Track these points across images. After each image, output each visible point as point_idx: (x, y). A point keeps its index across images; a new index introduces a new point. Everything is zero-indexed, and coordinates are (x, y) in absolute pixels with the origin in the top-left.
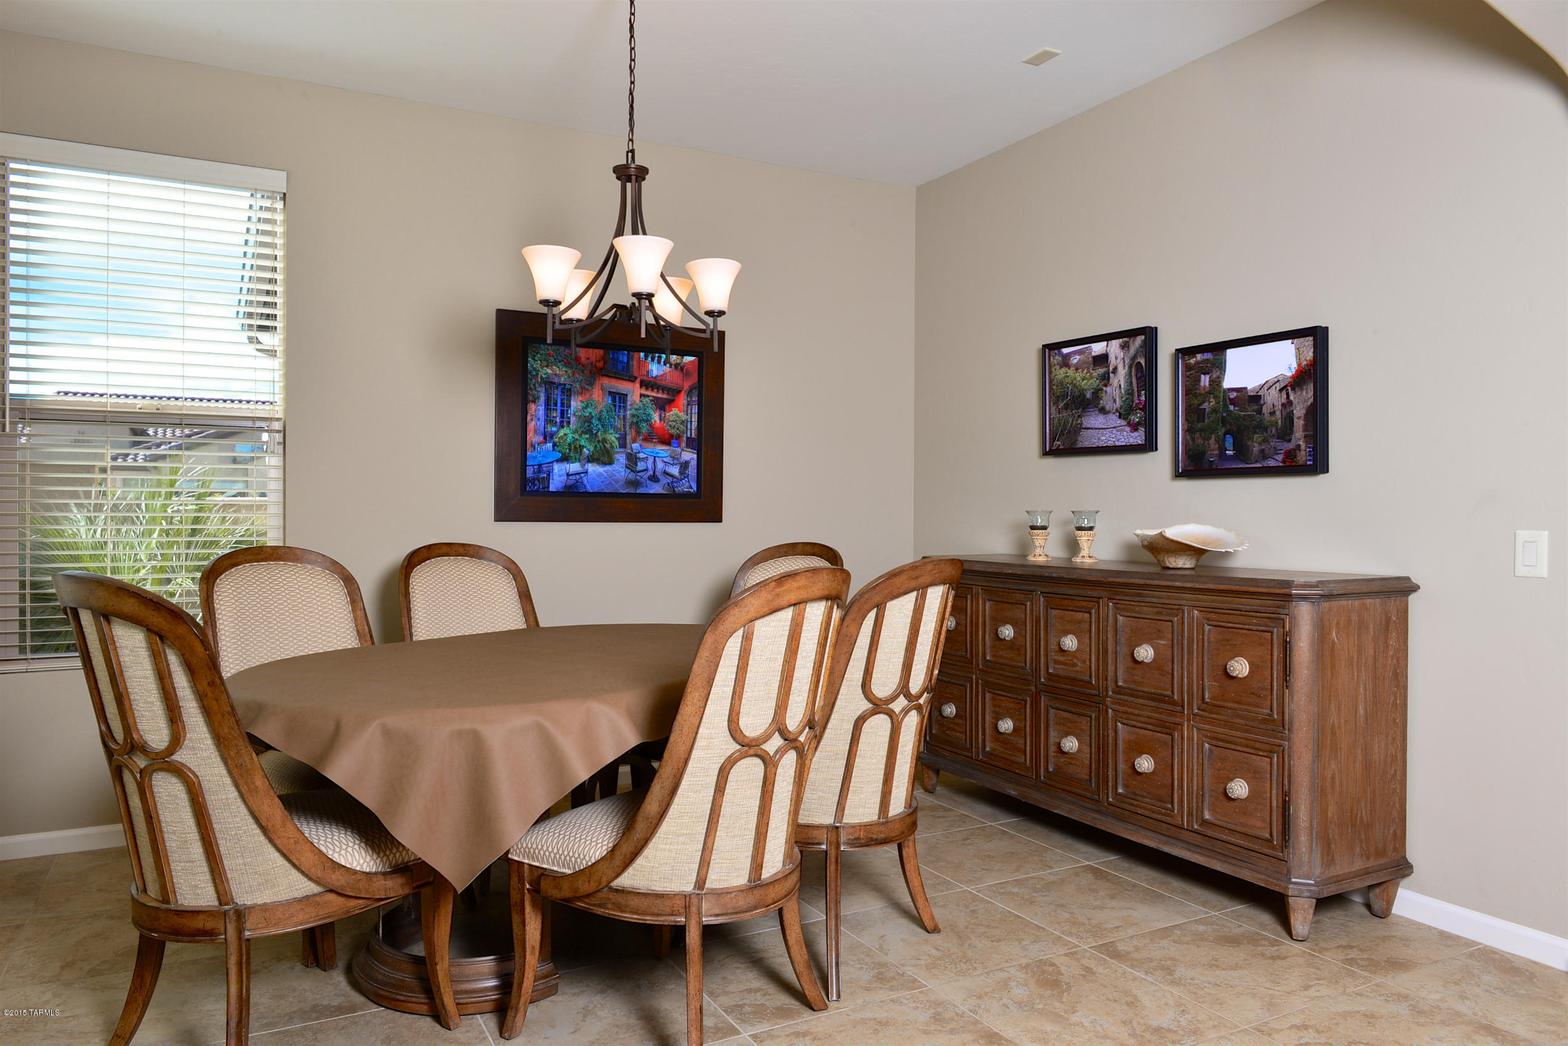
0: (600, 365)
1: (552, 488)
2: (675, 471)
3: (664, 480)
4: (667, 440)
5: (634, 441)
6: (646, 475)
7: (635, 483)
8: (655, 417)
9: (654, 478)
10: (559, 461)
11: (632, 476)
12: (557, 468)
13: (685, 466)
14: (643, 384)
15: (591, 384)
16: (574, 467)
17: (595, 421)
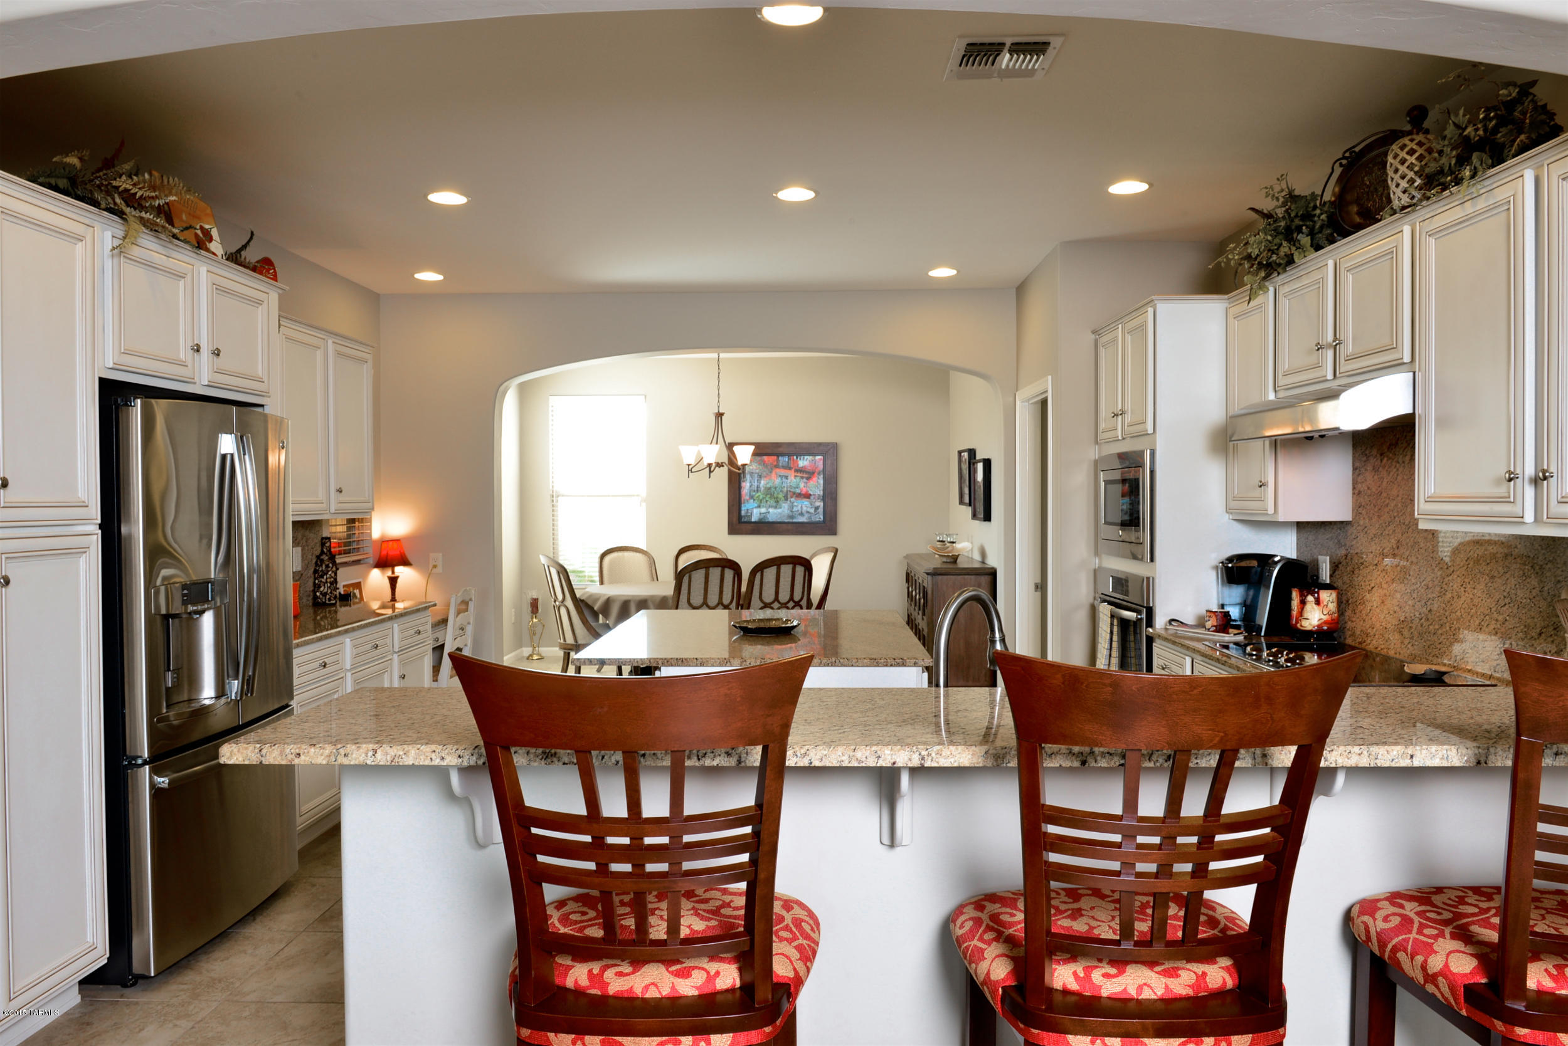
0: (775, 463)
1: (753, 520)
2: (812, 511)
3: (807, 515)
4: (807, 496)
5: (792, 497)
6: (797, 513)
7: (792, 517)
8: (802, 485)
9: (802, 514)
10: (756, 507)
11: (791, 514)
12: (755, 511)
13: (817, 508)
14: (797, 471)
15: (771, 472)
16: (763, 510)
17: (773, 490)
